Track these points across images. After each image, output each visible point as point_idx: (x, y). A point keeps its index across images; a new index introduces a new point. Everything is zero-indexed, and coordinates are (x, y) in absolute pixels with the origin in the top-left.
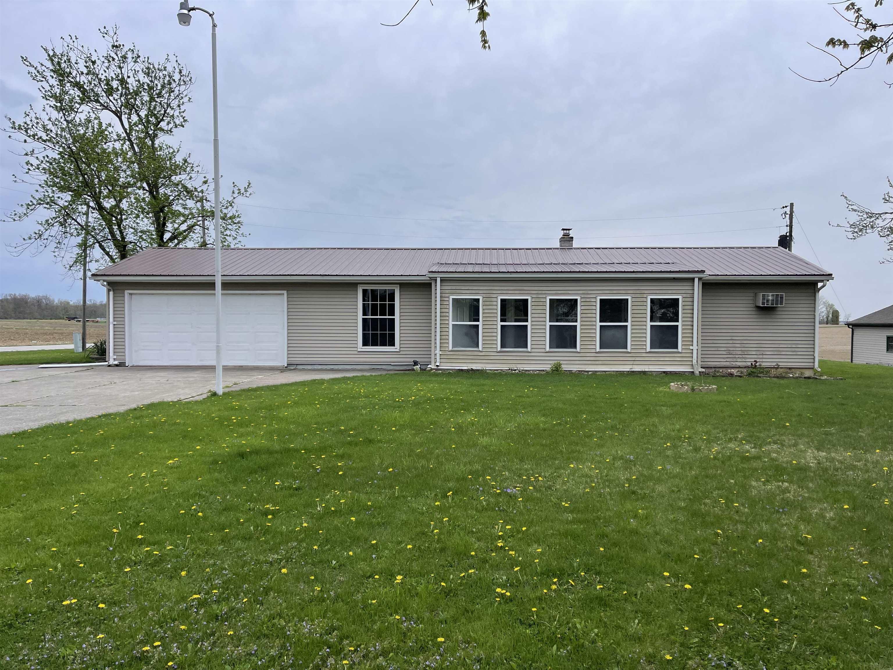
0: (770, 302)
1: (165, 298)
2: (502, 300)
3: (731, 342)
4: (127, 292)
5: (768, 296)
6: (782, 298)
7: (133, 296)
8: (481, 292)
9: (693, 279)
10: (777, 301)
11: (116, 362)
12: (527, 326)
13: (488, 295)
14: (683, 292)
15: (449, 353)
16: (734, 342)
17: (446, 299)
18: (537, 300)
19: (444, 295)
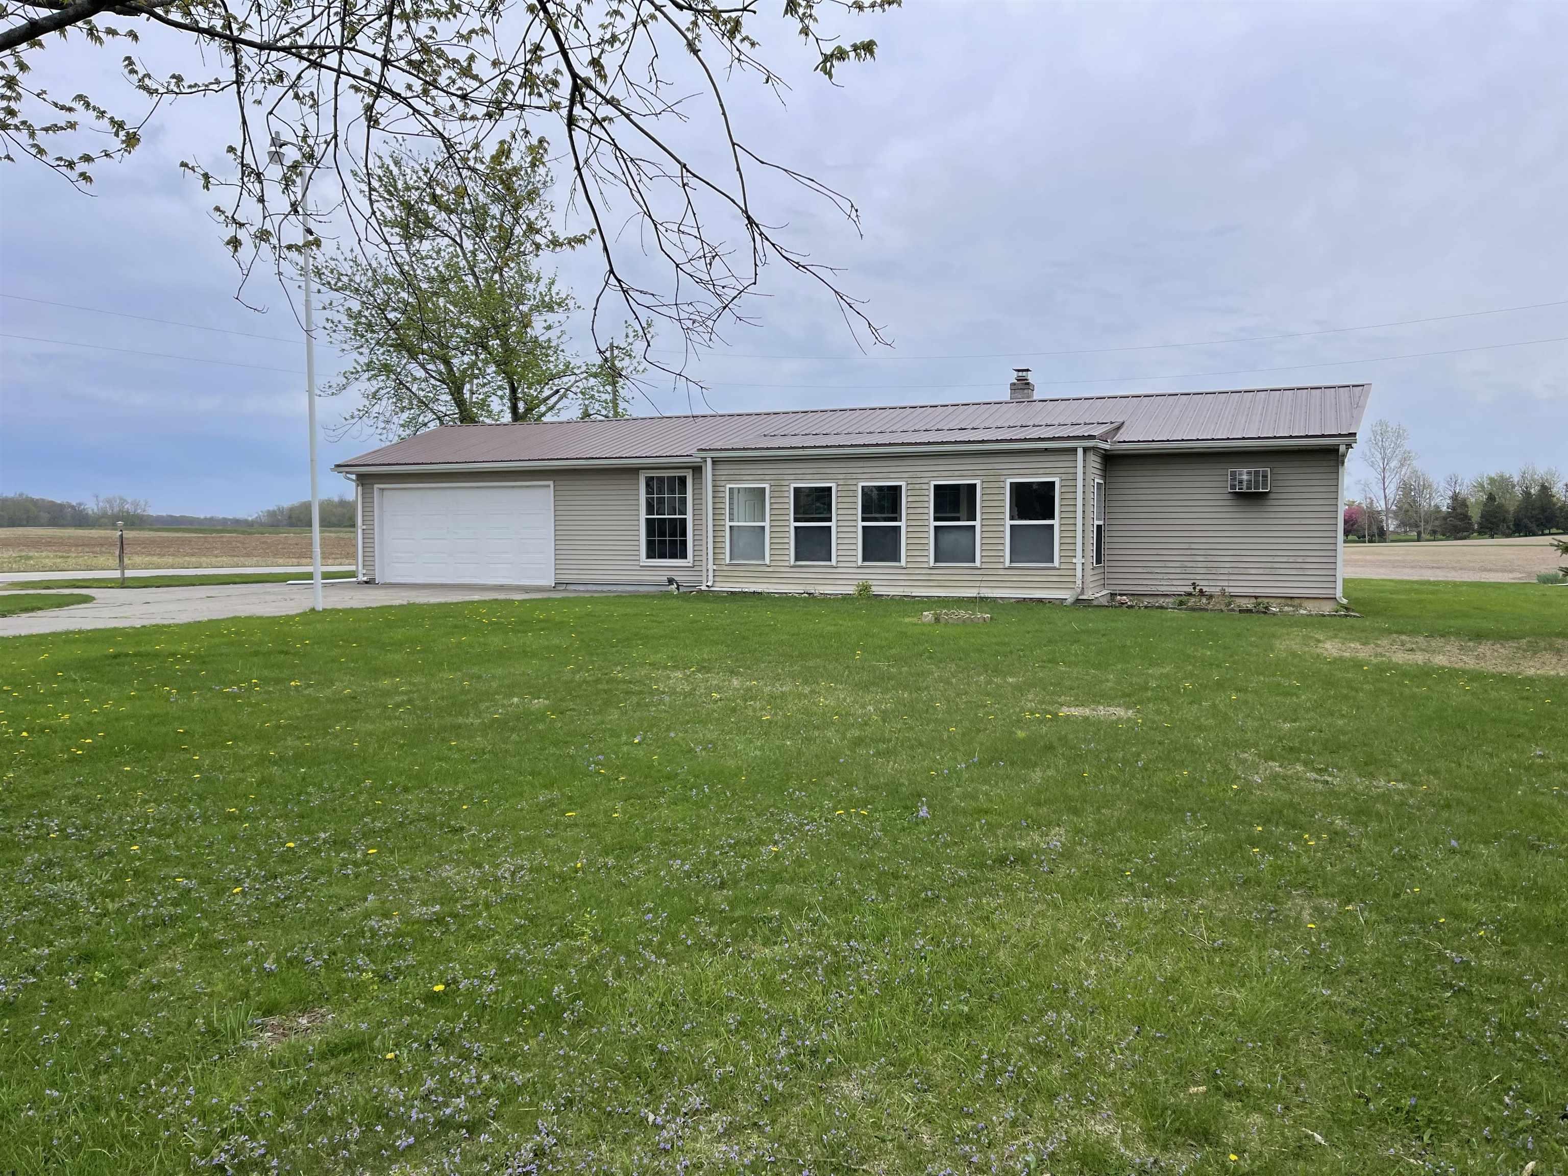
0: (1245, 483)
1: (418, 493)
2: (795, 489)
3: (1189, 552)
4: (376, 486)
5: (1240, 474)
6: (1265, 476)
7: (385, 493)
8: (767, 477)
9: (1074, 450)
10: (1257, 482)
11: (365, 579)
12: (830, 527)
13: (777, 483)
14: (1062, 470)
15: (725, 568)
16: (1194, 552)
17: (722, 489)
18: (846, 488)
19: (718, 483)
